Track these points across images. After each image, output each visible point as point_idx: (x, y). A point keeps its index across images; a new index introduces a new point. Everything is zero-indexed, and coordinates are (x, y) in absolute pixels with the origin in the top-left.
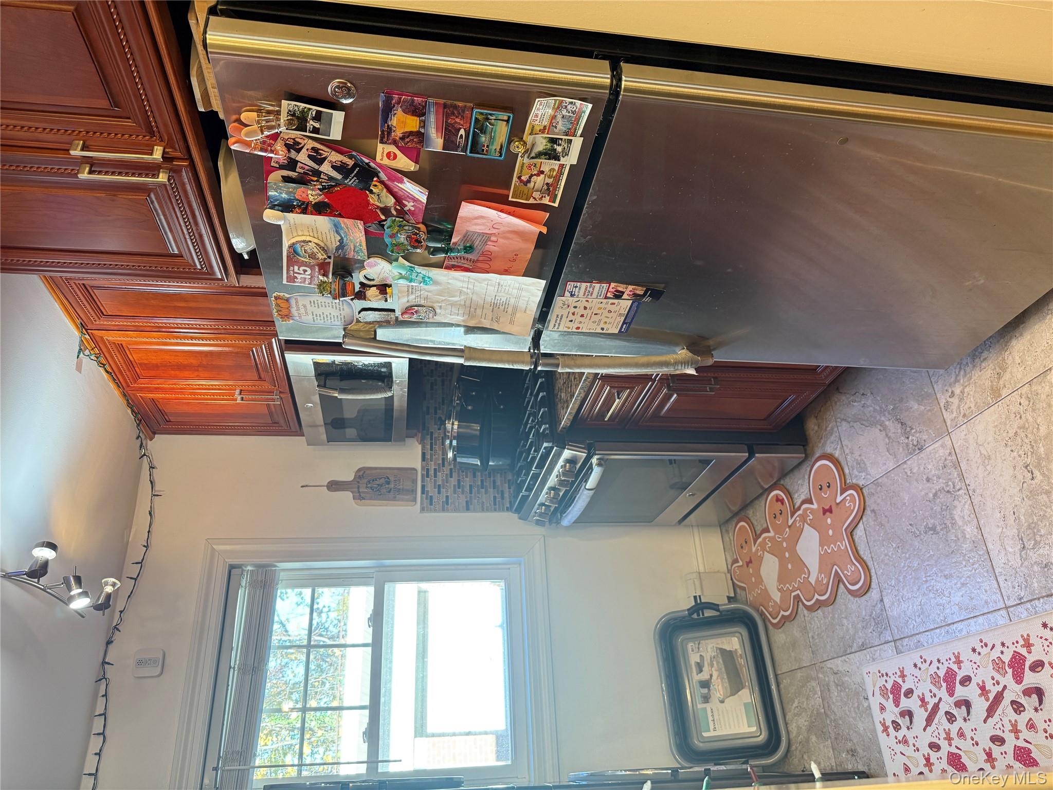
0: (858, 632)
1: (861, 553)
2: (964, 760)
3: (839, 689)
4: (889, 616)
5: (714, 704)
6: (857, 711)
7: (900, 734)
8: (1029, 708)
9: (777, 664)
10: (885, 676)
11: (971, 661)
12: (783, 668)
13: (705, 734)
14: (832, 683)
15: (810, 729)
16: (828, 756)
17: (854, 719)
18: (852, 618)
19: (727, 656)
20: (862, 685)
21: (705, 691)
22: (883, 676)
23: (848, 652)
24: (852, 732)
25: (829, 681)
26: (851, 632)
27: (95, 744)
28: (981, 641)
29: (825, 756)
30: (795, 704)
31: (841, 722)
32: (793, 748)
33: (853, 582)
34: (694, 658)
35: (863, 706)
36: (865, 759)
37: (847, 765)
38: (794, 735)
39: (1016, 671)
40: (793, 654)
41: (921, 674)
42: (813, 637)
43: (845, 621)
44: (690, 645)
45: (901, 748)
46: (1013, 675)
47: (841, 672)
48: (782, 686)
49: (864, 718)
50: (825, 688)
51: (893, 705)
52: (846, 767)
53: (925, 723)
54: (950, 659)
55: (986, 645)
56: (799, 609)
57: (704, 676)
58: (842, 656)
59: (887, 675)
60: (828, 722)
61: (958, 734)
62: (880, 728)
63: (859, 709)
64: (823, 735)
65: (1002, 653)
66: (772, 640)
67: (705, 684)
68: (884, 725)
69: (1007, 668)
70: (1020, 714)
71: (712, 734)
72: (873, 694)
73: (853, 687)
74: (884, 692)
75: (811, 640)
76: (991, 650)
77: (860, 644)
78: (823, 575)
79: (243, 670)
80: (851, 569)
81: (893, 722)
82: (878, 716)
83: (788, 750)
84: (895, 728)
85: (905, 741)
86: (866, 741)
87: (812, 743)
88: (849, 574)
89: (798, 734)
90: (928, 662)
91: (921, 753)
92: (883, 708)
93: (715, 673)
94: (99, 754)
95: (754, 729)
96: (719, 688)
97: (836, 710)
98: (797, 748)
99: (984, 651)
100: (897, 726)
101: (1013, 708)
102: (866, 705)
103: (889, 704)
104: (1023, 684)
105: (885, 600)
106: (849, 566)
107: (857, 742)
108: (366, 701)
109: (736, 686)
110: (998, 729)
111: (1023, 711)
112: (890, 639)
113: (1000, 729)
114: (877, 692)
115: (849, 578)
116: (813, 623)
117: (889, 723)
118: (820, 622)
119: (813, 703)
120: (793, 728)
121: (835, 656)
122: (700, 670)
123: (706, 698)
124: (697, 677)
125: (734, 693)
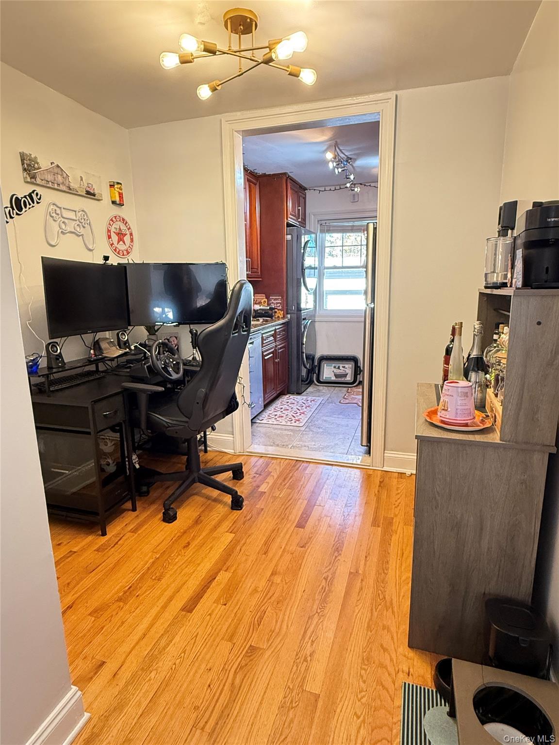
5: (333, 369)
13: (325, 365)
19: (345, 375)
21: (337, 367)
27: (333, 188)
34: (347, 366)
44: (351, 366)
57: (341, 368)
67: (339, 368)
71: (325, 367)
79: (353, 226)
83: (318, 386)
93: (341, 371)
94: (330, 190)
95: (324, 378)
96: (337, 371)
98: (316, 387)
108: (344, 265)
109: (336, 376)
122: (343, 367)
123: (335, 367)
124: (341, 366)
125: (335, 375)
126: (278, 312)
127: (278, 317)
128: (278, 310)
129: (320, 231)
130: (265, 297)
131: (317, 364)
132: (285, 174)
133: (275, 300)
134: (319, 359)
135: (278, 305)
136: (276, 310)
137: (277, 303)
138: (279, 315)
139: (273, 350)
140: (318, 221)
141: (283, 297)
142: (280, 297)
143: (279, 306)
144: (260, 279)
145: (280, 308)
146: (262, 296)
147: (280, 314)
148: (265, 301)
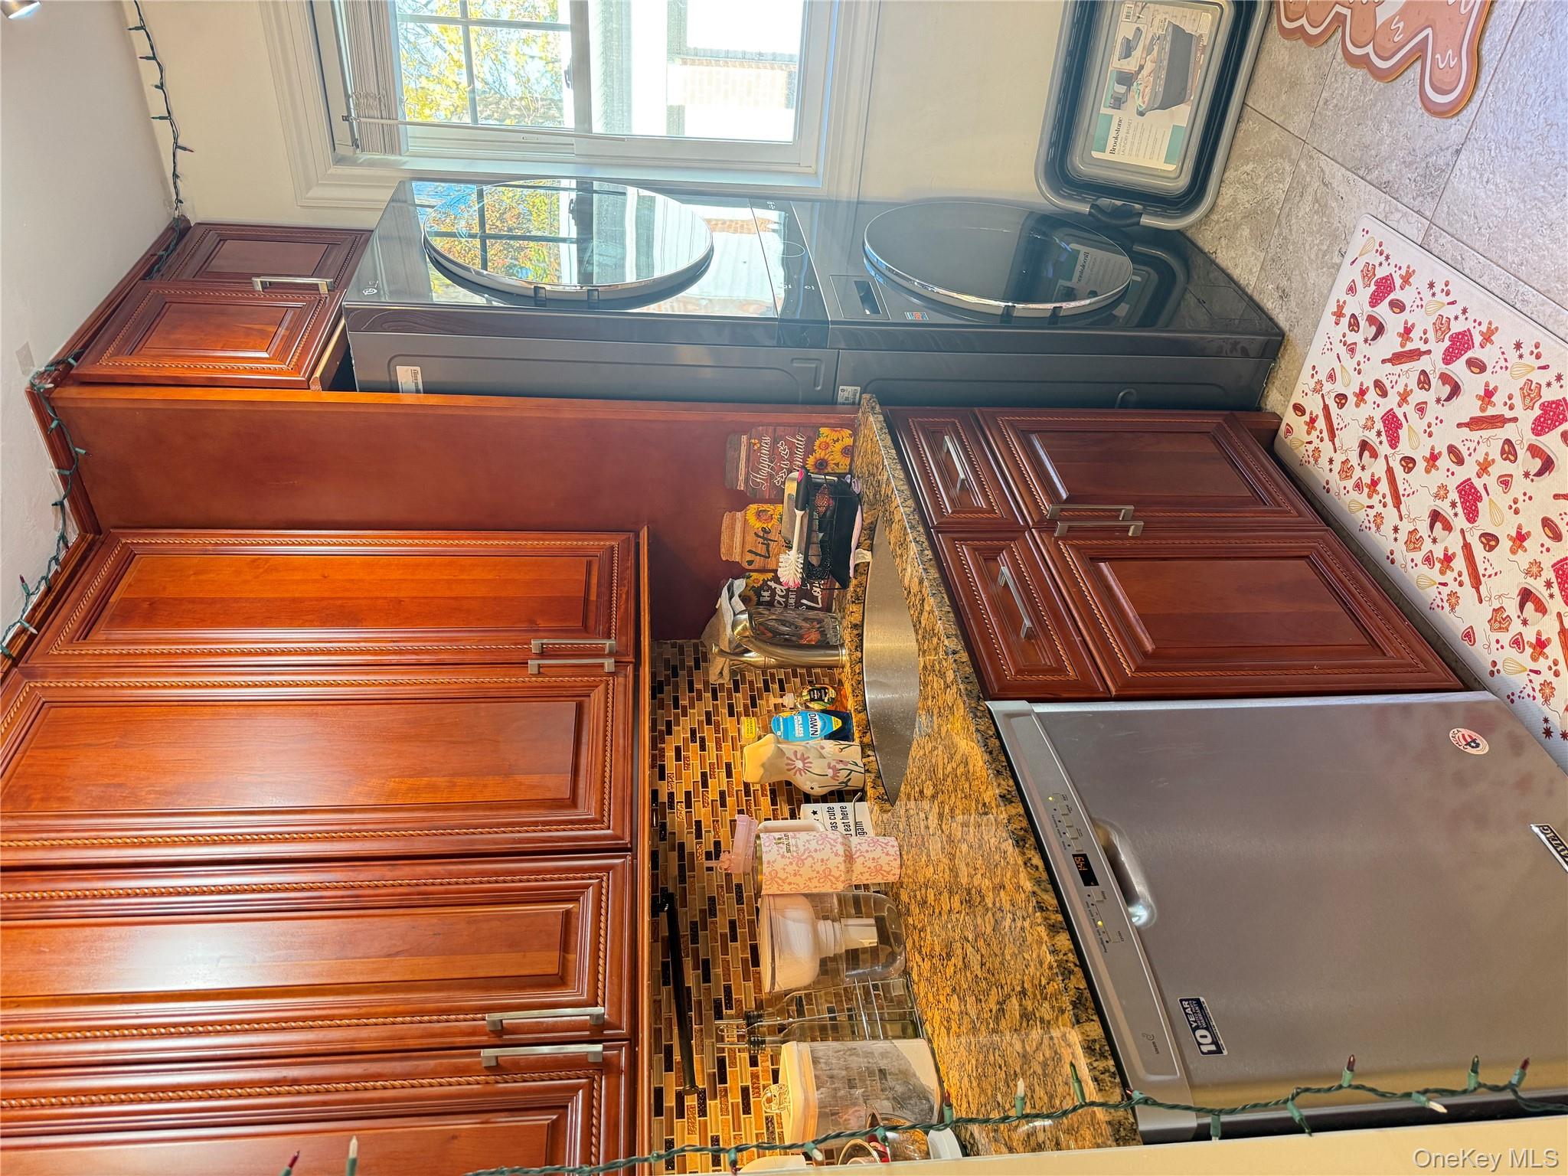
0: (1392, 161)
1: (1486, 47)
2: (1403, 433)
3: (1316, 208)
4: (1450, 185)
5: (1127, 113)
6: (1320, 256)
7: (1352, 337)
8: (1520, 466)
9: (1254, 87)
10: (1383, 258)
11: (1503, 353)
12: (1258, 101)
13: (1095, 154)
14: (1310, 190)
15: (1248, 216)
16: (1251, 270)
17: (1311, 262)
18: (1398, 132)
19: (1183, 42)
20: (1347, 234)
21: (1122, 89)
22: (1381, 254)
23: (1361, 173)
24: (1297, 272)
25: (1310, 184)
26: (1385, 149)
27: (149, 73)
28: (1537, 346)
29: (1247, 265)
30: (1249, 168)
31: (1291, 248)
32: (1214, 217)
33: (1438, 85)
34: (1125, 32)
35: (1332, 258)
36: (1293, 315)
37: (1268, 301)
38: (1224, 203)
39: (1545, 418)
40: (1284, 97)
41: (1430, 301)
42: (1326, 101)
43: (1386, 126)
45: (1343, 350)
46: (1535, 420)
47: (1333, 189)
48: (1243, 126)
49: (1324, 273)
50: (1298, 188)
51: (1368, 300)
52: (1265, 301)
53: (1389, 356)
54: (1480, 324)
55: (1538, 357)
56: (1333, 39)
57: (1130, 65)
58: (1348, 170)
59: (1387, 258)
60: (1276, 232)
61: (1418, 404)
62: (1332, 307)
63: (1324, 256)
64: (1260, 237)
65: (1549, 384)
66: (1267, 45)
67: (1126, 79)
68: (1340, 308)
69: (1537, 405)
70: (1505, 459)
71: (1106, 156)
72: (1353, 262)
73: (1336, 224)
74: (1368, 272)
75: (1321, 103)
76: (1539, 368)
77: (1385, 179)
78: (1401, 25)
80: (1450, 60)
81: (1353, 316)
82: (1339, 293)
84: (1350, 325)
85: (1352, 349)
86: (1307, 298)
87: (1241, 236)
88: (1441, 66)
89: (1230, 208)
90: (1450, 299)
91: (1360, 378)
92: (1352, 289)
93: (1149, 67)
94: (161, 87)
95: (1175, 167)
96: (1145, 89)
97: (1294, 228)
98: (1218, 222)
99: (1529, 360)
100: (1354, 325)
101: (1503, 448)
102: (1337, 260)
103: (1365, 293)
104: (1538, 438)
105: (1462, 156)
106: (1450, 52)
107: (1296, 290)
109: (1171, 97)
110: (1466, 447)
111: (1511, 461)
112: (1428, 214)
113: (1469, 449)
114: (1360, 265)
115: (1437, 72)
116: (1340, 81)
117: (1348, 311)
118: (1350, 89)
119: (1271, 191)
120: (1228, 193)
121: (1340, 160)
122: (1127, 53)
123: (1118, 102)
124: (1117, 64)
125: (1163, 106)
126: (820, 454)
127: (848, 451)
128: (809, 451)
129: (393, 152)
130: (739, 515)
131: (1083, 201)
132: (38, 399)
133: (753, 466)
134: (1057, 191)
135: (783, 449)
136: (811, 460)
137: (774, 455)
138: (839, 446)
139: (1070, 556)
140: (339, 161)
141: (745, 429)
142: (744, 438)
143: (792, 447)
144: (644, 534)
145: (800, 441)
146: (732, 528)
147: (832, 443)
148: (759, 514)
